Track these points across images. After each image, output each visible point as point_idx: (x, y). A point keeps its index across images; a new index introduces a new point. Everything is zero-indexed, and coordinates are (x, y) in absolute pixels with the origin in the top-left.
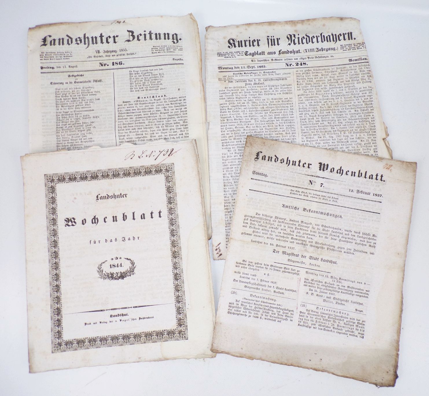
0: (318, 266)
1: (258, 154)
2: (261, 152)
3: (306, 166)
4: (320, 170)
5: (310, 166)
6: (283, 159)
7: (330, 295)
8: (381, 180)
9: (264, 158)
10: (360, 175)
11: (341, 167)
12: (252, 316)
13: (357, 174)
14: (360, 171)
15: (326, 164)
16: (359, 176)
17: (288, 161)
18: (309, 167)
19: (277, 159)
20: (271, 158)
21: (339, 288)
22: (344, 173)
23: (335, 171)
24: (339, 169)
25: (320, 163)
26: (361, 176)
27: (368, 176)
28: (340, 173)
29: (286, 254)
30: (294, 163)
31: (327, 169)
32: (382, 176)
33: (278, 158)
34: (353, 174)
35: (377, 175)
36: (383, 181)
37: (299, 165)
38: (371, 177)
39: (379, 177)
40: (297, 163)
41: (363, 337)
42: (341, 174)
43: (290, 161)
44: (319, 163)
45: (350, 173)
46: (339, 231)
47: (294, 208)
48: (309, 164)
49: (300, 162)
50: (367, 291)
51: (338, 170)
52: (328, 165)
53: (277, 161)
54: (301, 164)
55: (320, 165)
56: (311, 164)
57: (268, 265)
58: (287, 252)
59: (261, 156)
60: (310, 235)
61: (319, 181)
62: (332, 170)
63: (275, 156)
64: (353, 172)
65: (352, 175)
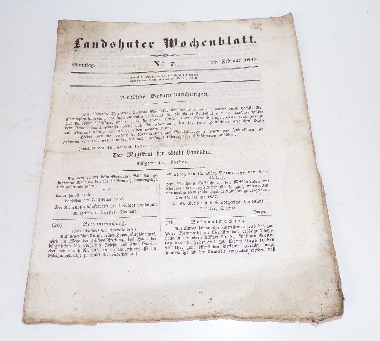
0: (184, 162)
1: (77, 42)
2: (82, 39)
3: (147, 45)
4: (167, 47)
5: (152, 45)
6: (113, 43)
7: (210, 199)
8: (251, 42)
9: (87, 45)
10: (221, 42)
11: (194, 39)
12: (89, 256)
13: (217, 42)
14: (220, 38)
15: (173, 39)
16: (220, 44)
17: (121, 45)
18: (151, 47)
19: (104, 44)
20: (97, 43)
21: (222, 186)
22: (200, 44)
23: (188, 44)
24: (192, 42)
25: (166, 40)
26: (223, 43)
27: (232, 41)
28: (194, 45)
29: (133, 155)
30: (130, 45)
31: (176, 44)
32: (251, 37)
33: (106, 43)
34: (213, 43)
35: (244, 38)
36: (254, 43)
37: (137, 46)
38: (237, 41)
39: (247, 40)
40: (134, 45)
41: (274, 249)
42: (196, 47)
43: (123, 43)
44: (164, 40)
45: (208, 43)
46: (207, 111)
47: (137, 97)
48: (150, 43)
49: (137, 42)
50: (265, 181)
51: (191, 44)
52: (176, 40)
53: (106, 46)
54: (140, 45)
55: (165, 41)
56: (153, 43)
57: (108, 177)
58: (134, 153)
59: (82, 43)
60: (165, 124)
61: (168, 60)
62: (183, 44)
63: (102, 40)
64: (212, 40)
65: (211, 45)
